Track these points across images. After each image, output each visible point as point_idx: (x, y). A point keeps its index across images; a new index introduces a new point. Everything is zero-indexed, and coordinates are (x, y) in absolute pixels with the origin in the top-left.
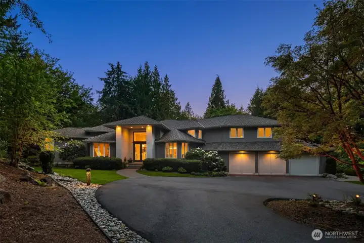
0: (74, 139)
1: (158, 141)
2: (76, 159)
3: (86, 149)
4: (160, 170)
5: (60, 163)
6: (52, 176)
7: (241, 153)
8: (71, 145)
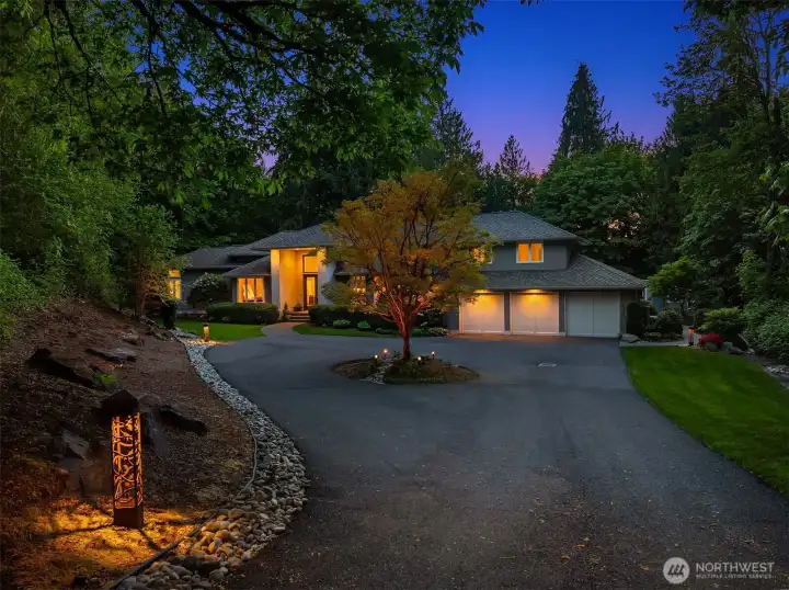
0: (210, 271)
1: (341, 273)
2: (210, 306)
3: (228, 288)
4: (330, 325)
5: (189, 312)
6: (173, 332)
7: (479, 294)
8: (204, 282)
